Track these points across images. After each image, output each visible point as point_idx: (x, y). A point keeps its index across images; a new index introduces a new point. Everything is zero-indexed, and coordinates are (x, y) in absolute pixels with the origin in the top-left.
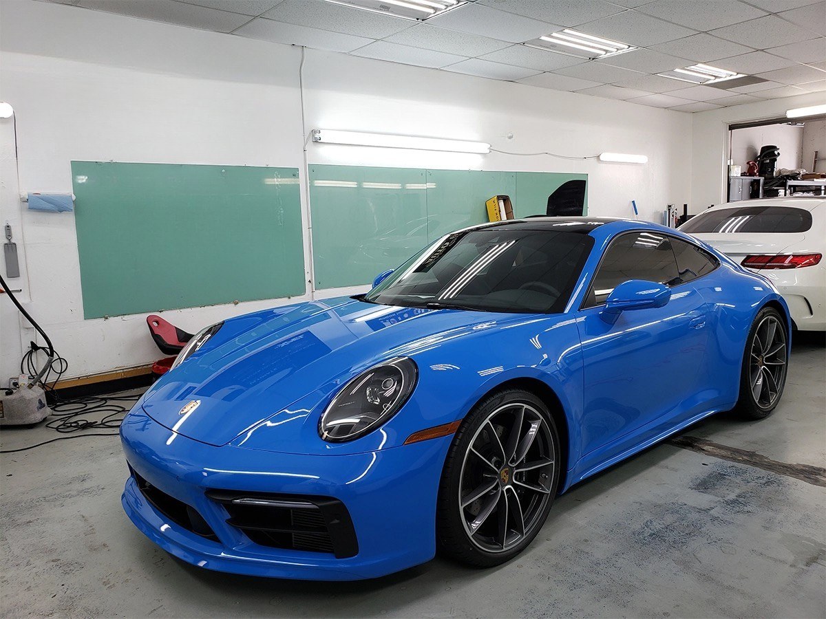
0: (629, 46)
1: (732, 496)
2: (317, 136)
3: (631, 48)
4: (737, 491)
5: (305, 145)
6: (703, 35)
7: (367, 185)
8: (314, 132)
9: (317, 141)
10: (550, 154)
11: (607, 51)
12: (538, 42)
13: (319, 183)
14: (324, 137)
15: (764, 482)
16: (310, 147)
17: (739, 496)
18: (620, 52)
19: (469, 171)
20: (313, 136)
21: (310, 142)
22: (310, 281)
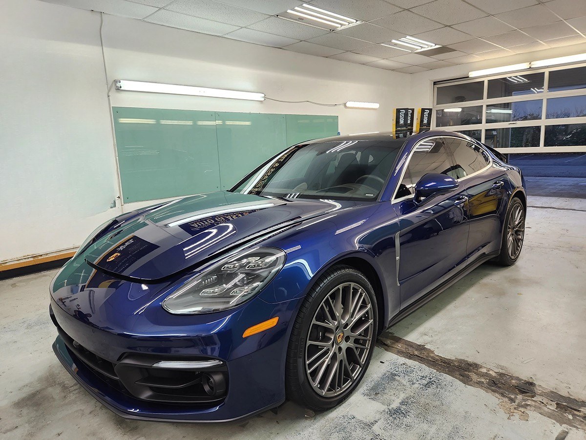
0: (357, 21)
1: (395, 405)
2: (118, 85)
3: (358, 22)
4: (402, 396)
5: (109, 91)
6: (406, 12)
7: (163, 122)
8: (116, 82)
9: (119, 89)
10: (310, 102)
11: (342, 25)
12: (285, 15)
13: (123, 120)
14: (125, 85)
15: (426, 382)
16: (113, 93)
17: (402, 403)
18: (351, 25)
19: (250, 114)
20: (115, 85)
21: (113, 89)
22: (119, 197)
